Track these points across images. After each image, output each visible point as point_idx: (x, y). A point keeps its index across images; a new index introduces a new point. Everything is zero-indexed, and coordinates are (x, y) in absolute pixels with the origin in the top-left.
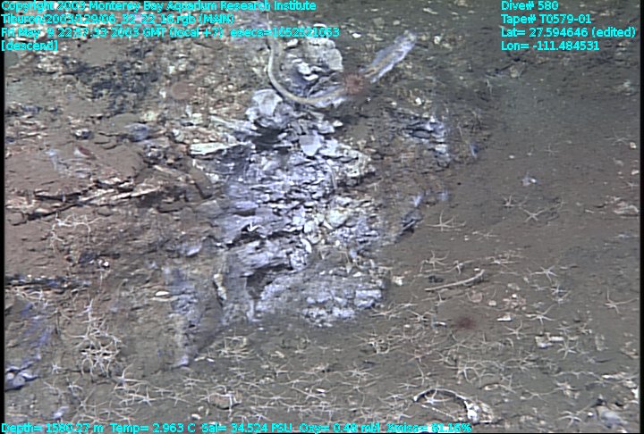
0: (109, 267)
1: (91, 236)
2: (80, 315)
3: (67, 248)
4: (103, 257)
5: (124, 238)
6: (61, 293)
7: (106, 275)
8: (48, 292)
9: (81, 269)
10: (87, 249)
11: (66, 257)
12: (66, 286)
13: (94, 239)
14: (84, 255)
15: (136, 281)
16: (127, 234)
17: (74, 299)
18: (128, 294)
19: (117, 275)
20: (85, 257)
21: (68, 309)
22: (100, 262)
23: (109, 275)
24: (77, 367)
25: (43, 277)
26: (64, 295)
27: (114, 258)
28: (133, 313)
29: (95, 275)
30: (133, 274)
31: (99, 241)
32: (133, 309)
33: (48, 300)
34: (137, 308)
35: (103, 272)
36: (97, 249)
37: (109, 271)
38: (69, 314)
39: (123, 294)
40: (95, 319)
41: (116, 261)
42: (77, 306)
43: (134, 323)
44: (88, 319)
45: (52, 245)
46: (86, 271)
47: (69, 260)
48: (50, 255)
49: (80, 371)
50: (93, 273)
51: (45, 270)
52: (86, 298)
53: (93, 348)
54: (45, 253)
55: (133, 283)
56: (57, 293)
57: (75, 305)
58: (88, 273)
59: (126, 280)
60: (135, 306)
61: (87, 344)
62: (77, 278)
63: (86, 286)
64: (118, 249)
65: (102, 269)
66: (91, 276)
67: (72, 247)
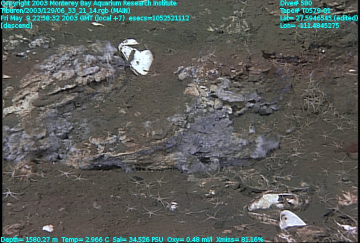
0: (324, 52)
1: (317, 35)
2: (306, 78)
3: (303, 40)
4: (322, 47)
5: (334, 37)
6: (297, 65)
7: (322, 57)
8: (289, 64)
9: (309, 53)
10: (314, 42)
11: (302, 45)
12: (300, 61)
14: (312, 45)
15: (338, 62)
16: (338, 35)
17: (303, 69)
18: (333, 69)
19: (328, 58)
21: (299, 74)
22: (320, 50)
23: (324, 58)
24: (301, 106)
25: (288, 55)
27: (328, 48)
28: (335, 80)
29: (317, 57)
30: (337, 58)
31: (321, 37)
32: (334, 78)
33: (289, 69)
34: (337, 78)
36: (319, 42)
37: (324, 55)
38: (299, 77)
39: (330, 68)
40: (313, 81)
41: (329, 50)
42: (304, 73)
43: (334, 86)
44: (309, 81)
45: (295, 38)
46: (312, 54)
47: (303, 47)
48: (293, 43)
49: (302, 109)
50: (316, 55)
51: (290, 51)
52: (309, 69)
53: (310, 97)
54: (291, 42)
55: (336, 64)
56: (294, 65)
59: (333, 61)
60: (336, 76)
61: (307, 94)
62: (306, 57)
63: (311, 62)
64: (331, 43)
65: (321, 54)
66: (314, 57)
67: (305, 40)
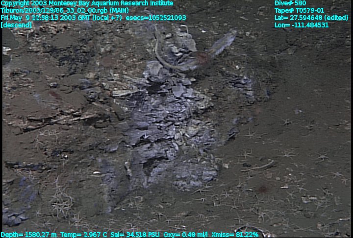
0: (67, 158)
1: (58, 141)
2: (52, 184)
3: (45, 147)
4: (65, 153)
5: (75, 142)
6: (41, 172)
7: (66, 162)
8: (34, 172)
9: (52, 159)
10: (56, 148)
11: (44, 152)
12: (44, 168)
13: (59, 143)
14: (54, 151)
15: (82, 166)
16: (78, 140)
17: (48, 176)
18: (78, 173)
19: (72, 162)
20: (55, 152)
21: (45, 181)
22: (63, 155)
23: (68, 163)
24: (50, 213)
25: (31, 163)
26: (43, 173)
27: (70, 153)
28: (81, 183)
29: (60, 162)
30: (80, 162)
31: (63, 144)
32: (81, 181)
33: (34, 177)
35: (65, 161)
36: (61, 148)
37: (68, 160)
38: (45, 184)
39: (75, 173)
40: (59, 187)
41: (71, 155)
42: (50, 180)
43: (81, 189)
44: (56, 187)
45: (36, 146)
46: (55, 160)
47: (46, 154)
48: (36, 151)
49: (51, 215)
50: (59, 161)
51: (33, 159)
52: (54, 175)
53: (58, 203)
54: (33, 150)
55: (81, 167)
56: (39, 172)
57: (49, 179)
58: (56, 161)
59: (77, 165)
60: (82, 180)
61: (55, 200)
62: (50, 164)
63: (55, 168)
64: (73, 148)
65: (64, 159)
66: (58, 163)
67: (47, 147)
